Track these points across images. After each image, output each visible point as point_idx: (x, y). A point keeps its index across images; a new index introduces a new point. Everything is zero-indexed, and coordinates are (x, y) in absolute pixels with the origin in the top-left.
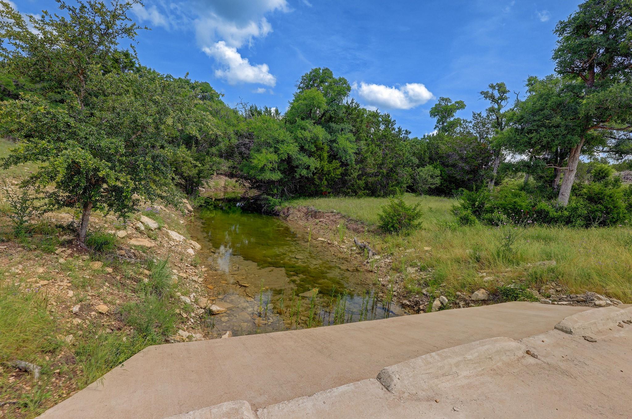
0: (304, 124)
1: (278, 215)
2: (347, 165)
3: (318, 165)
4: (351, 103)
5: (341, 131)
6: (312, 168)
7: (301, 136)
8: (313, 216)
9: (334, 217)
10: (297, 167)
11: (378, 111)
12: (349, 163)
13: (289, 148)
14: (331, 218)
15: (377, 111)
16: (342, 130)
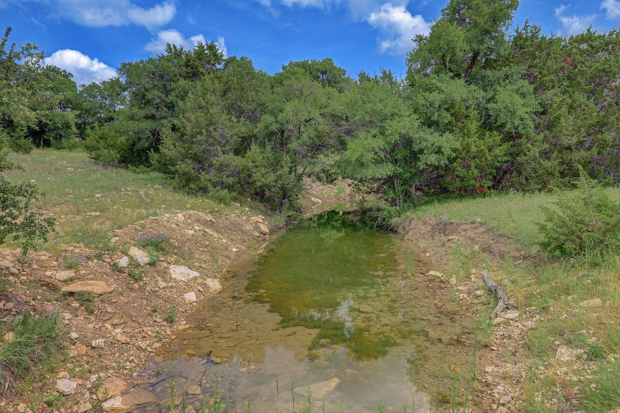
0: (428, 82)
1: (396, 232)
2: (519, 136)
3: (458, 145)
4: (524, 29)
5: (504, 81)
6: (447, 151)
7: (424, 102)
8: (441, 231)
9: (474, 231)
10: (421, 151)
11: (591, 30)
12: (523, 132)
13: (401, 124)
14: (470, 233)
15: (588, 30)
16: (507, 77)
